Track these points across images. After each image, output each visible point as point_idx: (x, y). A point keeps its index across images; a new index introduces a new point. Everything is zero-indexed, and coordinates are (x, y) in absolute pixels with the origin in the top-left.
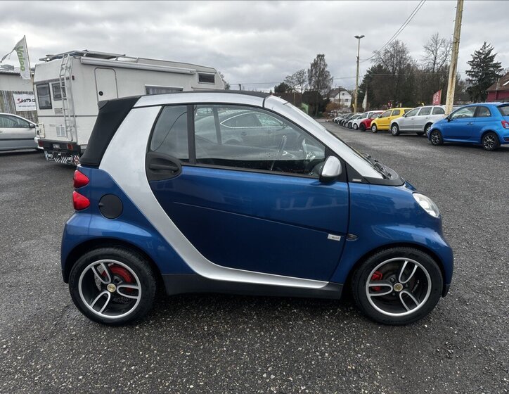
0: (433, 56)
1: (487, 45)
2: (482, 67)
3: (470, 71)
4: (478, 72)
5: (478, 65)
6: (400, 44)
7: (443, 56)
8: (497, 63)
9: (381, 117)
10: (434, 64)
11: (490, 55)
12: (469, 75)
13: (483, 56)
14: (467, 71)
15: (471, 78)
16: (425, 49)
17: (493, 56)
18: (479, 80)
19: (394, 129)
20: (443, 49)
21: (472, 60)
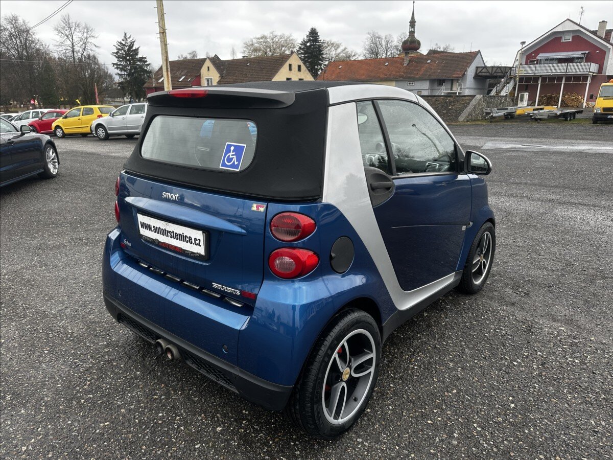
0: (69, 43)
1: (128, 36)
2: (128, 60)
3: (116, 64)
4: (125, 66)
5: (124, 58)
6: (20, 21)
7: (81, 43)
8: (142, 58)
9: (66, 117)
10: (73, 52)
11: (134, 48)
12: (117, 68)
13: (126, 48)
14: (114, 64)
15: (120, 72)
16: (56, 32)
17: (137, 49)
18: (129, 75)
19: (101, 132)
20: (80, 35)
21: (116, 51)
